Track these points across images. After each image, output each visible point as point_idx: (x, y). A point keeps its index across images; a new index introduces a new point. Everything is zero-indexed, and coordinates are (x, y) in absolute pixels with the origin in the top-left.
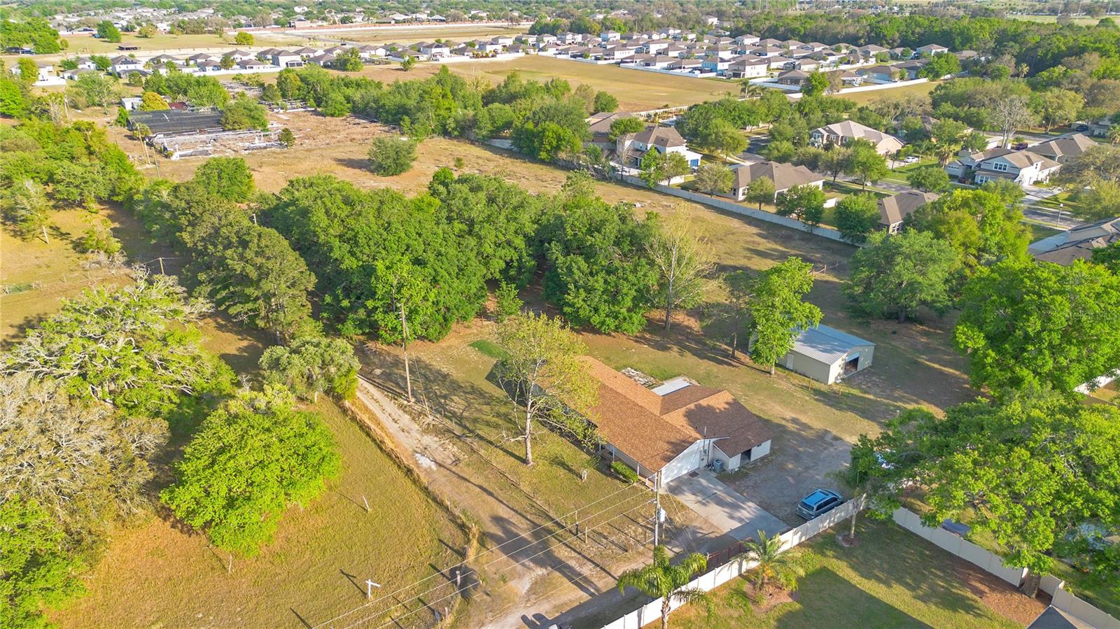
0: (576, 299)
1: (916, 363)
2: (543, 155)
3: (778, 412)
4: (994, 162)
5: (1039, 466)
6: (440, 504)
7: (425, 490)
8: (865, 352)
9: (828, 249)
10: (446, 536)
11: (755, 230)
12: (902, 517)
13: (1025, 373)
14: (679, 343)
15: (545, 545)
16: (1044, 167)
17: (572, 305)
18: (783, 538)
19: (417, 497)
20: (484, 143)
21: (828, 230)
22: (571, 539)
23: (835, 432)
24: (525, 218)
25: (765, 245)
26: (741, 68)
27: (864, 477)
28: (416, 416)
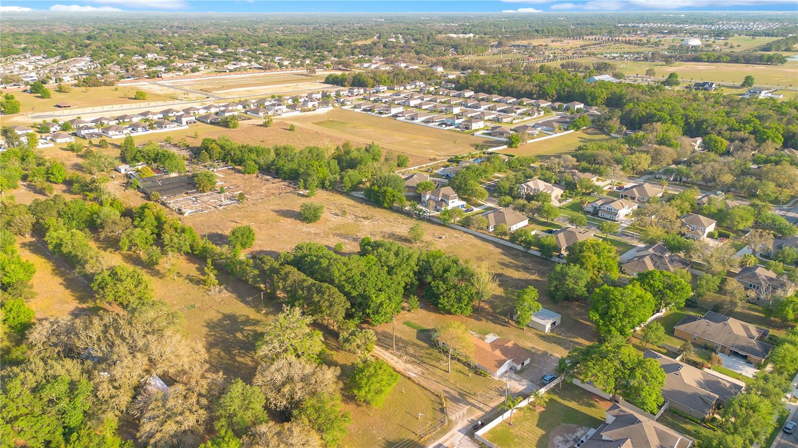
0: (443, 301)
1: (577, 321)
2: (386, 205)
3: (528, 345)
4: (607, 206)
5: (610, 365)
6: (426, 389)
7: (419, 384)
8: (558, 319)
9: (536, 262)
10: (433, 399)
11: (500, 250)
12: (576, 382)
13: (612, 328)
14: (484, 317)
15: (464, 398)
16: (629, 207)
17: (443, 304)
18: (540, 391)
19: (417, 387)
20: (347, 194)
21: (534, 251)
22: (473, 397)
23: (550, 352)
24: (413, 263)
25: (507, 260)
26: (469, 124)
27: (563, 370)
28: (400, 357)
